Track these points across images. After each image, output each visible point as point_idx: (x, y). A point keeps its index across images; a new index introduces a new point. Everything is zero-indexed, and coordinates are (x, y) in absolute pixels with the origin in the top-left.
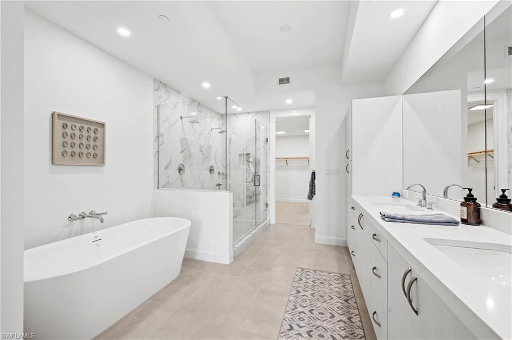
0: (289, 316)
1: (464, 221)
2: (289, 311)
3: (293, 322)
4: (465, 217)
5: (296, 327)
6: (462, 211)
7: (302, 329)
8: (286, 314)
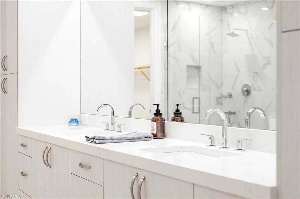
1: (155, 136)
4: (155, 132)
6: (153, 127)
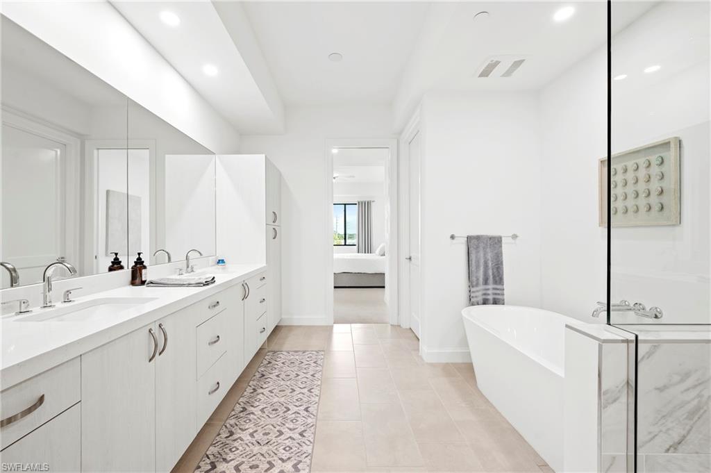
0: (305, 448)
2: (306, 457)
3: (299, 441)
5: (296, 436)
7: (288, 436)
8: (310, 451)
